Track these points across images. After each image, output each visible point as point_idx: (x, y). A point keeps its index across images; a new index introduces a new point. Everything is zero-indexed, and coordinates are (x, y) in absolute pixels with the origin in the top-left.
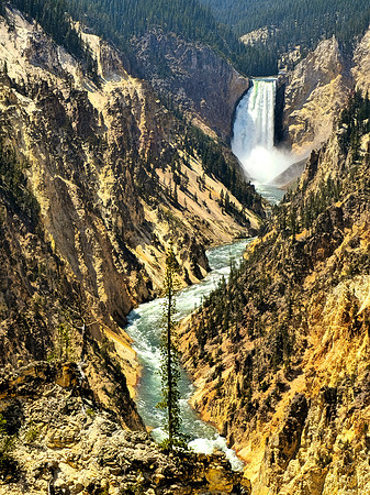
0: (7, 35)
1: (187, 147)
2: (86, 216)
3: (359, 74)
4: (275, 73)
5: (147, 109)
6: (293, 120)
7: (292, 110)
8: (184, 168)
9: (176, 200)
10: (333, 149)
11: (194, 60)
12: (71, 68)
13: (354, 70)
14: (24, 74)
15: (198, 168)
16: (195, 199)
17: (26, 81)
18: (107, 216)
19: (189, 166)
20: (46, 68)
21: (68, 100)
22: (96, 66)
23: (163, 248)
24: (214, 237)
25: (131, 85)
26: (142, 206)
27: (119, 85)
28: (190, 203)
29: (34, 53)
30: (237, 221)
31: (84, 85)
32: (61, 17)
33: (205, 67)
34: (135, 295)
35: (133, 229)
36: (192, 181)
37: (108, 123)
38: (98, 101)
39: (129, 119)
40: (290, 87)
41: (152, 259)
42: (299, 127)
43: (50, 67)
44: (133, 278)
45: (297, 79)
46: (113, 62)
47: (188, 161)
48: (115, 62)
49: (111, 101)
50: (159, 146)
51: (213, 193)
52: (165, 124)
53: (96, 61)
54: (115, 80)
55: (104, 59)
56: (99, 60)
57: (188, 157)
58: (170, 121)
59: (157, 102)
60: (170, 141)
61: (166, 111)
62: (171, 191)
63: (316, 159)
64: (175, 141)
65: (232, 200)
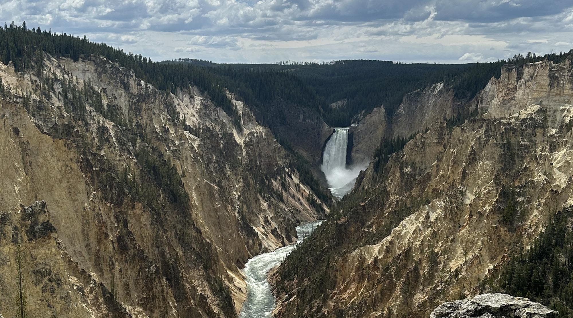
3: (396, 127)
6: (358, 152)
9: (282, 197)
13: (393, 125)
14: (197, 123)
15: (296, 179)
19: (291, 178)
21: (221, 138)
22: (240, 119)
25: (260, 130)
26: (259, 200)
27: (253, 130)
28: (290, 199)
30: (317, 210)
32: (221, 90)
36: (292, 186)
38: (240, 139)
40: (356, 133)
43: (213, 119)
45: (361, 129)
47: (291, 174)
48: (251, 117)
49: (247, 139)
50: (274, 166)
51: (304, 193)
52: (278, 153)
53: (240, 116)
54: (251, 127)
55: (245, 115)
56: (241, 116)
57: (291, 172)
58: (282, 152)
59: (275, 140)
60: (281, 163)
61: (279, 145)
62: (279, 192)
63: (362, 176)
64: (284, 163)
65: (315, 198)
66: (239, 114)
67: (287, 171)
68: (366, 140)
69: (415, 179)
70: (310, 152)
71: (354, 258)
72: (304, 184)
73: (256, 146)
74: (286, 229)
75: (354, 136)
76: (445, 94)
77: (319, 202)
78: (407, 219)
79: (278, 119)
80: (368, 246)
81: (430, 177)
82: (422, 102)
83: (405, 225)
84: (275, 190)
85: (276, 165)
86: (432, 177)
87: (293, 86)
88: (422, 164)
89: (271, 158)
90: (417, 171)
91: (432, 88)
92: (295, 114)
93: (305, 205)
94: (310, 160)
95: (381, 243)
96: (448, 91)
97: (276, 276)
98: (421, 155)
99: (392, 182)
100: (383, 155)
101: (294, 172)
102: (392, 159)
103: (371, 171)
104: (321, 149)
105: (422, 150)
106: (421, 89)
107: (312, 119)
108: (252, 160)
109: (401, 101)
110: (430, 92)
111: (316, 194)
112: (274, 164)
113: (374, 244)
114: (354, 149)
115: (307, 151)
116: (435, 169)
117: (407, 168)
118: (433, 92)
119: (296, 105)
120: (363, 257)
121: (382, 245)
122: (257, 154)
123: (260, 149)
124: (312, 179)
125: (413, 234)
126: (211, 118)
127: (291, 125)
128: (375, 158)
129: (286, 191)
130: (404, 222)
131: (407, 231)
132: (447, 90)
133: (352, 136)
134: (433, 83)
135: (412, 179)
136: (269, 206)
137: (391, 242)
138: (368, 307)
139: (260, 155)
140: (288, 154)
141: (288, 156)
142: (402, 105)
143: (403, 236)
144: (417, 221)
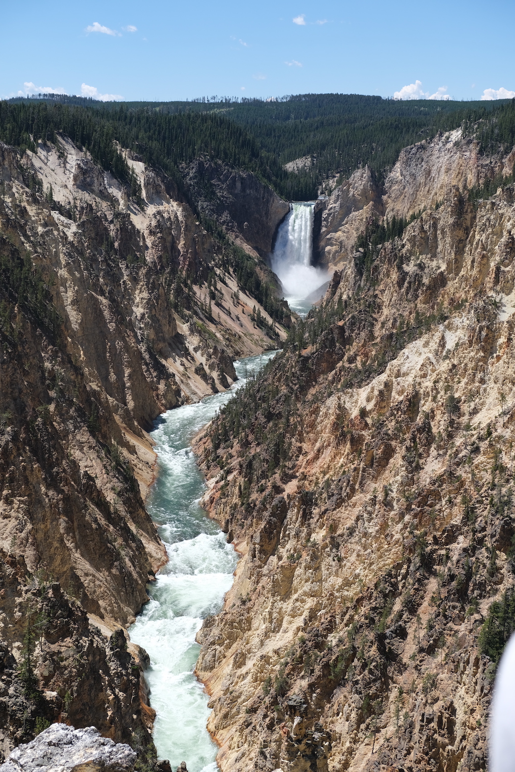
0: (57, 162)
1: (224, 265)
2: (117, 329)
3: (390, 201)
4: (314, 197)
5: (186, 230)
6: (329, 242)
7: (328, 233)
8: (220, 285)
9: (210, 315)
10: (350, 271)
11: (239, 185)
12: (117, 193)
13: (385, 197)
14: (71, 197)
15: (233, 285)
16: (229, 313)
17: (72, 202)
18: (140, 328)
19: (225, 283)
20: (93, 191)
21: (112, 222)
22: (140, 189)
23: (193, 359)
24: (245, 349)
25: (173, 208)
26: (174, 319)
27: (161, 208)
28: (224, 316)
29: (81, 177)
30: (267, 334)
31: (128, 208)
32: (108, 144)
33: (248, 191)
34: (164, 402)
35: (164, 340)
36: (227, 297)
37: (149, 243)
38: (141, 222)
39: (169, 239)
40: (327, 211)
41: (181, 369)
42: (334, 248)
43: (97, 191)
44: (162, 386)
45: (333, 204)
46: (156, 187)
47: (224, 278)
48: (158, 187)
49: (153, 223)
51: (246, 307)
53: (140, 185)
55: (148, 184)
56: (142, 185)
57: (224, 274)
58: (208, 241)
61: (204, 232)
62: (206, 306)
63: (338, 278)
65: (264, 314)
66: (138, 182)
69: (421, 283)
70: (253, 242)
71: (328, 409)
72: (245, 293)
74: (219, 365)
76: (465, 148)
77: (270, 321)
78: (410, 346)
81: (445, 279)
82: (430, 161)
83: (408, 357)
84: (200, 303)
86: (448, 279)
91: (444, 138)
93: (248, 326)
95: (370, 385)
99: (386, 288)
100: (371, 245)
101: (229, 273)
102: (385, 252)
103: (352, 272)
104: (271, 236)
106: (427, 141)
107: (256, 189)
109: (397, 159)
110: (441, 144)
113: (360, 387)
115: (248, 240)
117: (408, 265)
118: (447, 144)
120: (343, 408)
121: (373, 388)
125: (420, 369)
127: (222, 199)
128: (358, 250)
129: (216, 304)
130: (406, 351)
131: (410, 365)
132: (468, 141)
133: (321, 216)
134: (446, 131)
135: (417, 283)
136: (191, 329)
137: (388, 385)
140: (218, 246)
142: (398, 165)
143: (406, 374)
144: (426, 350)
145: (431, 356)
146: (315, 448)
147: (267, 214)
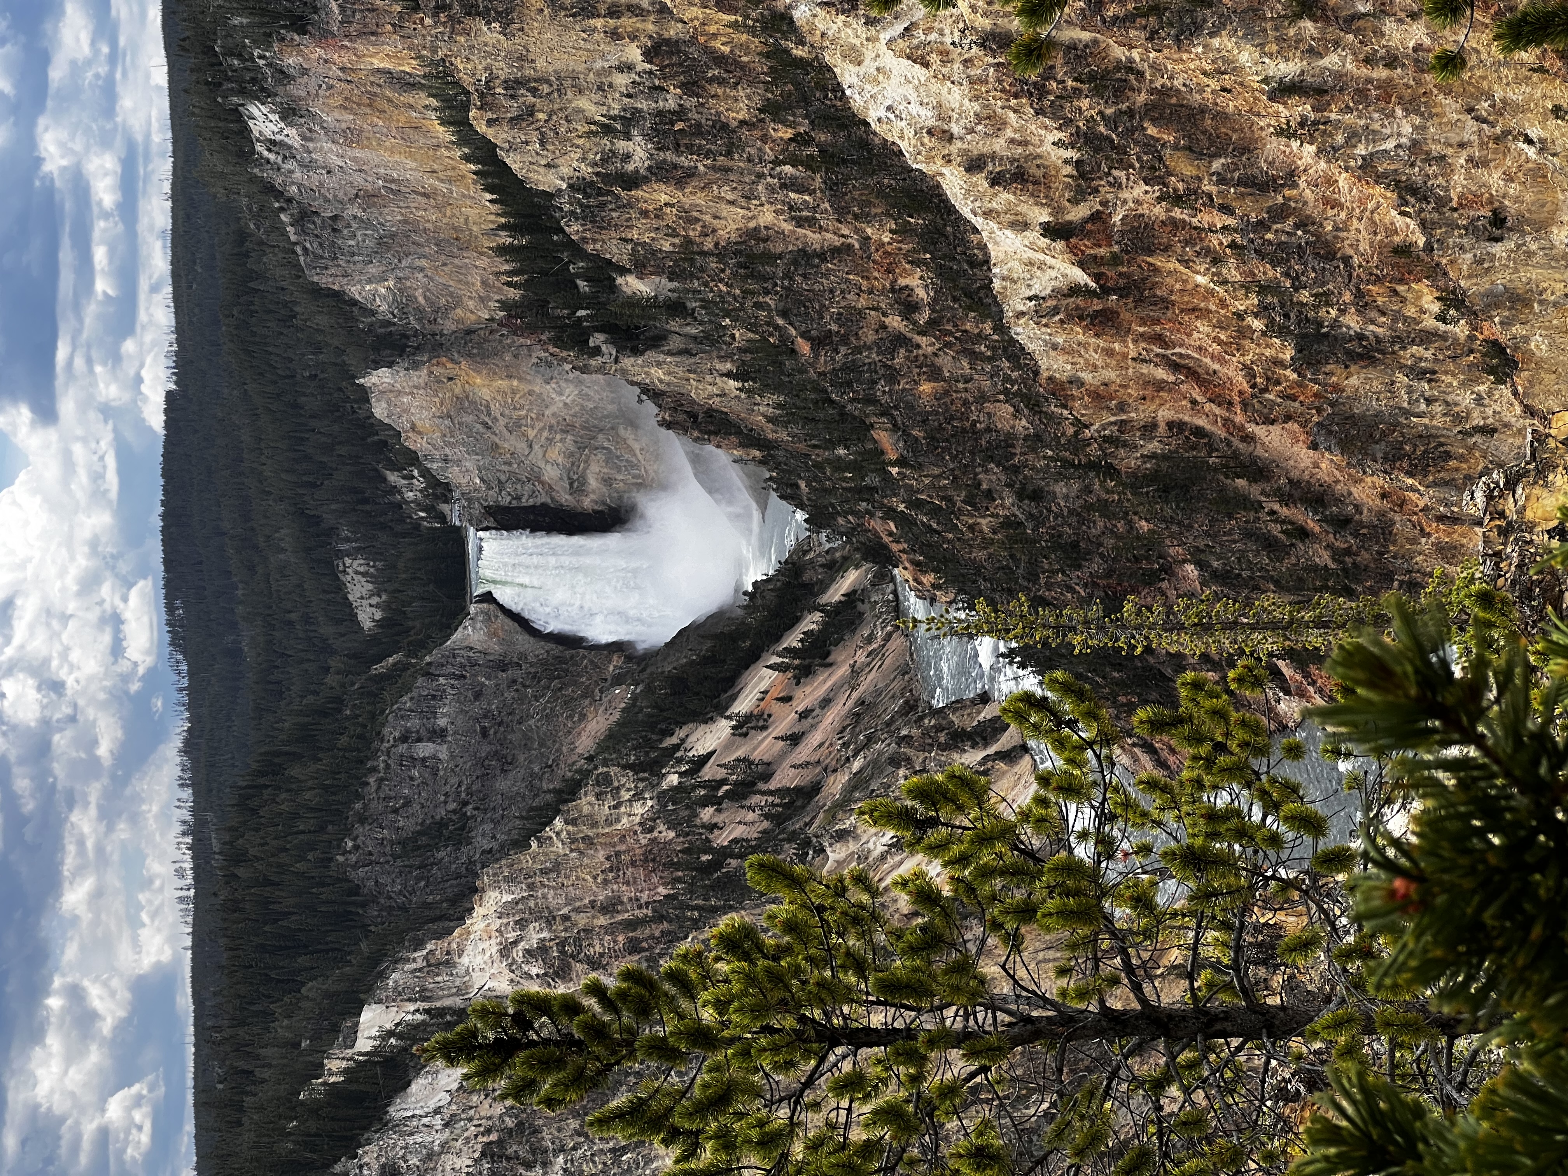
1: (652, 763)
8: (711, 772)
10: (654, 369)
16: (794, 739)
19: (705, 759)
22: (441, 1013)
24: (897, 687)
25: (491, 915)
28: (804, 752)
30: (851, 626)
32: (312, 1110)
36: (745, 749)
43: (446, 1135)
47: (691, 761)
48: (432, 961)
49: (534, 971)
50: (653, 841)
51: (774, 693)
52: (594, 825)
53: (427, 1011)
54: (479, 959)
55: (423, 990)
56: (426, 1005)
57: (679, 761)
58: (586, 810)
59: (534, 845)
60: (639, 809)
61: (558, 823)
62: (773, 805)
63: (681, 417)
64: (638, 796)
65: (793, 640)
66: (419, 1017)
67: (674, 779)
68: (521, 447)
69: (680, 113)
70: (587, 702)
71: (1055, 347)
72: (734, 698)
73: (566, 930)
74: (944, 747)
75: (505, 500)
76: (297, 90)
77: (811, 622)
78: (857, 101)
79: (442, 854)
80: (997, 284)
81: (668, 42)
82: (341, 195)
83: (889, 108)
84: (766, 824)
85: (651, 830)
86: (666, 35)
87: (284, 796)
88: (610, 86)
89: (618, 854)
90: (643, 104)
91: (272, 157)
92: (412, 779)
93: (829, 684)
94: (622, 694)
95: (978, 222)
96: (282, 75)
97: (1165, 754)
98: (570, 94)
99: (697, 220)
100: (581, 313)
101: (677, 747)
102: (595, 241)
103: (659, 364)
104: (568, 653)
105: (546, 89)
106: (282, 209)
107: (434, 697)
108: (631, 940)
109: (338, 296)
110: (290, 165)
111: (778, 639)
112: (644, 842)
113: (987, 261)
114: (565, 498)
115: (583, 717)
116: (627, 22)
117: (627, 157)
118: (290, 147)
119: (371, 780)
120: (1051, 303)
121: (988, 214)
122: (602, 921)
123: (578, 910)
124: (708, 660)
125: (926, 65)
126: (442, 1146)
127: (463, 795)
128: (596, 351)
129: (767, 777)
130: (873, 115)
131: (913, 97)
132: (279, 82)
133: (507, 509)
134: (253, 151)
135: (679, 126)
136: (842, 836)
137: (974, 165)
138: (1280, 213)
139: (610, 907)
140: (598, 783)
141: (606, 780)
142: (354, 291)
143: (942, 113)
144: (869, 55)
145: (884, 36)
146: (1172, 378)
147: (502, 665)
